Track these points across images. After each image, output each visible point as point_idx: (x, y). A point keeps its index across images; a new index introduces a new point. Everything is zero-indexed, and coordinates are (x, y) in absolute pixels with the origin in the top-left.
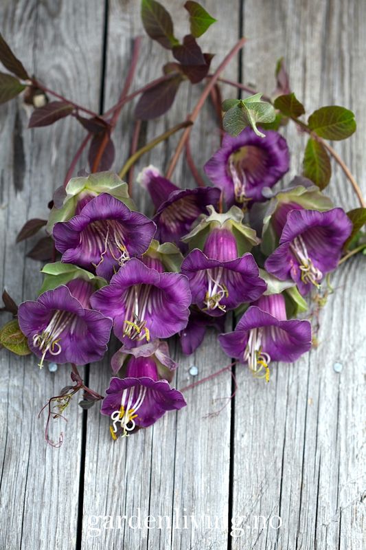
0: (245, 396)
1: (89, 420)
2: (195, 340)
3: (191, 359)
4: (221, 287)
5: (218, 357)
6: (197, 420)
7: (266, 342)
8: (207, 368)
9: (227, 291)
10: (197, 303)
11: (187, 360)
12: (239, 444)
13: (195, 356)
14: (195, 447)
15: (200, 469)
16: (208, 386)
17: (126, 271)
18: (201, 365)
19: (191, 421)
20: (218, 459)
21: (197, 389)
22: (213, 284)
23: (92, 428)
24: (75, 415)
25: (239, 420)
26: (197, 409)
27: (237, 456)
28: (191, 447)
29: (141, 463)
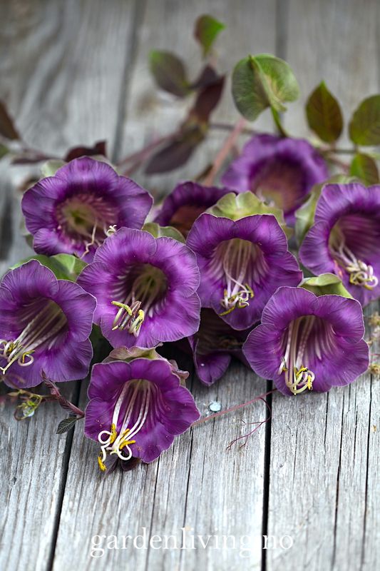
0: (284, 427)
1: (71, 459)
2: (216, 372)
3: (212, 396)
4: (243, 287)
5: (248, 392)
6: (219, 453)
7: (310, 362)
8: (234, 403)
9: (251, 292)
10: (213, 307)
11: (207, 397)
12: (276, 474)
13: (217, 393)
14: (214, 479)
15: (221, 501)
16: (234, 420)
17: (114, 244)
18: (225, 401)
19: (210, 454)
20: (246, 490)
21: (219, 423)
22: (233, 284)
23: (76, 467)
24: (53, 456)
25: (276, 451)
26: (219, 443)
27: (273, 487)
28: (210, 480)
29: (139, 499)
